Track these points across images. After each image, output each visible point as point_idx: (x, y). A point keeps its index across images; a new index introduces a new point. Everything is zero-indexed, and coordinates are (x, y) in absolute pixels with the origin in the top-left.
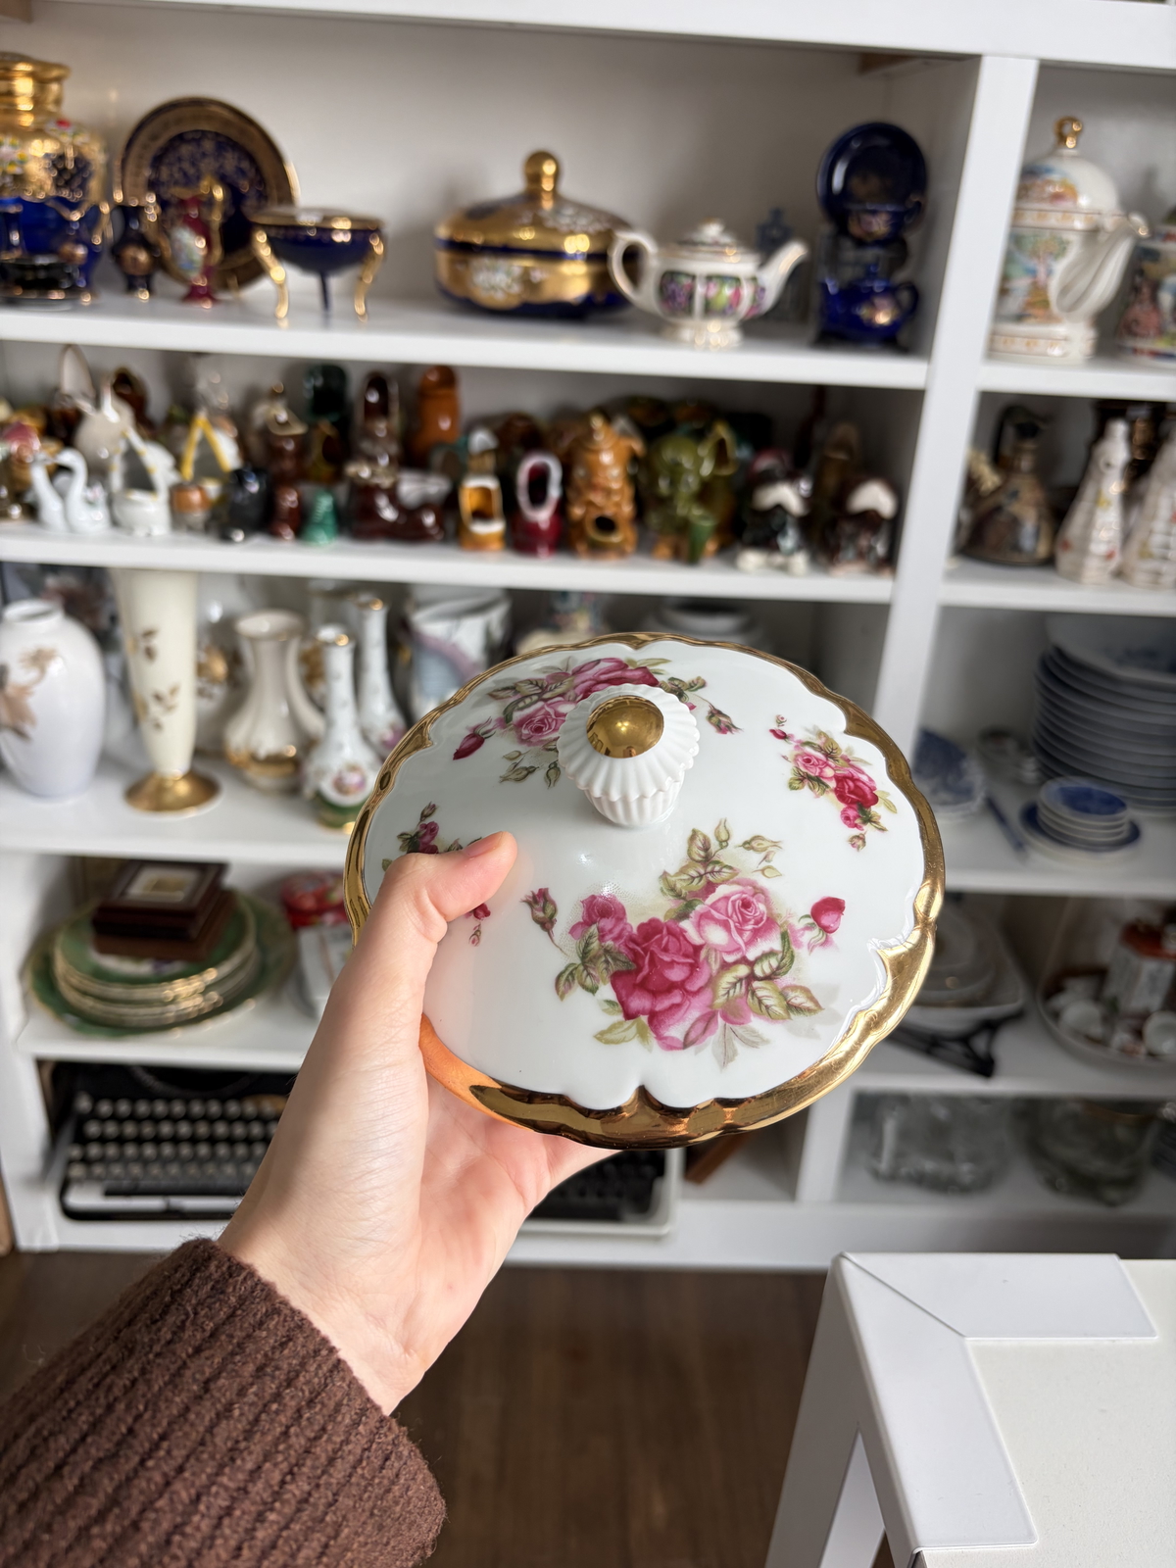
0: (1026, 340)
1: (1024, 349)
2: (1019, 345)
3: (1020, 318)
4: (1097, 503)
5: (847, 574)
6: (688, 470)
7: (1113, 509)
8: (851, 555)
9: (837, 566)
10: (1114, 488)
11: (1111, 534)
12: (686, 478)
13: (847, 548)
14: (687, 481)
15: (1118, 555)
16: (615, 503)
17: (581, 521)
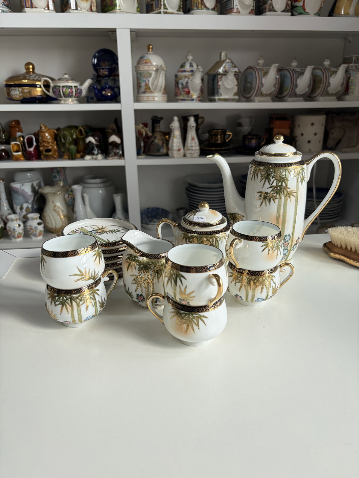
0: (146, 97)
1: (147, 100)
2: (145, 99)
3: (144, 93)
4: (173, 137)
5: (113, 159)
6: (68, 136)
7: (178, 138)
8: (113, 154)
9: (110, 157)
10: (177, 133)
11: (178, 144)
12: (68, 138)
13: (112, 153)
14: (69, 139)
15: (182, 150)
16: (51, 145)
17: (42, 151)
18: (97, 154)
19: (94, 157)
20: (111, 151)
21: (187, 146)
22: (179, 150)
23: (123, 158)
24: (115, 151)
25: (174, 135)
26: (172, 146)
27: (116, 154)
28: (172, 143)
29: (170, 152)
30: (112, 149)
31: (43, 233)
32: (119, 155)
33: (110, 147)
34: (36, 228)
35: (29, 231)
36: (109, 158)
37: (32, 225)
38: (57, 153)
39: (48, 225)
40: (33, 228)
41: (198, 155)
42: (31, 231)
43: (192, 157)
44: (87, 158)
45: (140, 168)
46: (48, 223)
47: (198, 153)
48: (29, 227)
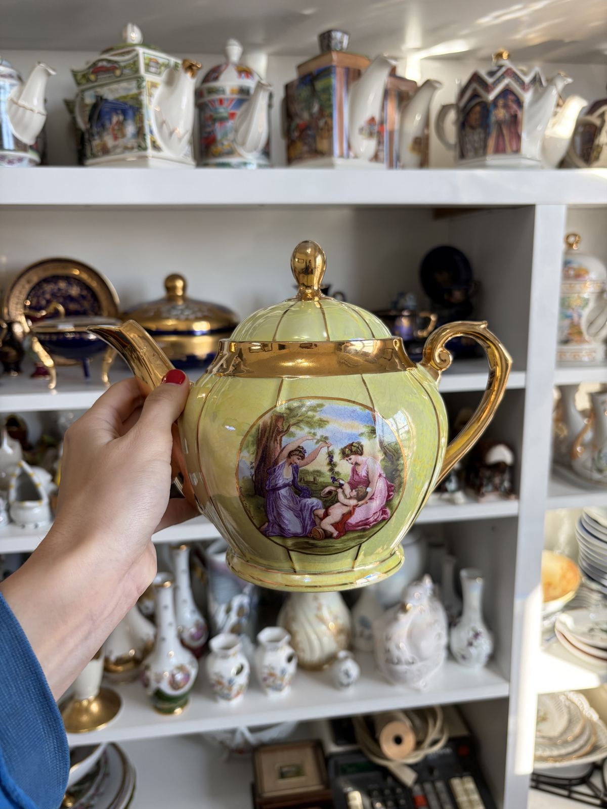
0: (573, 354)
1: (572, 359)
3: (567, 342)
8: (490, 488)
9: (483, 497)
13: (487, 485)
18: (453, 492)
19: (446, 496)
20: (485, 482)
23: (513, 497)
27: (496, 489)
30: (490, 479)
32: (503, 489)
33: (488, 473)
34: (283, 672)
35: (265, 679)
36: (481, 500)
37: (274, 664)
39: (304, 656)
40: (278, 672)
42: (271, 680)
48: (266, 671)
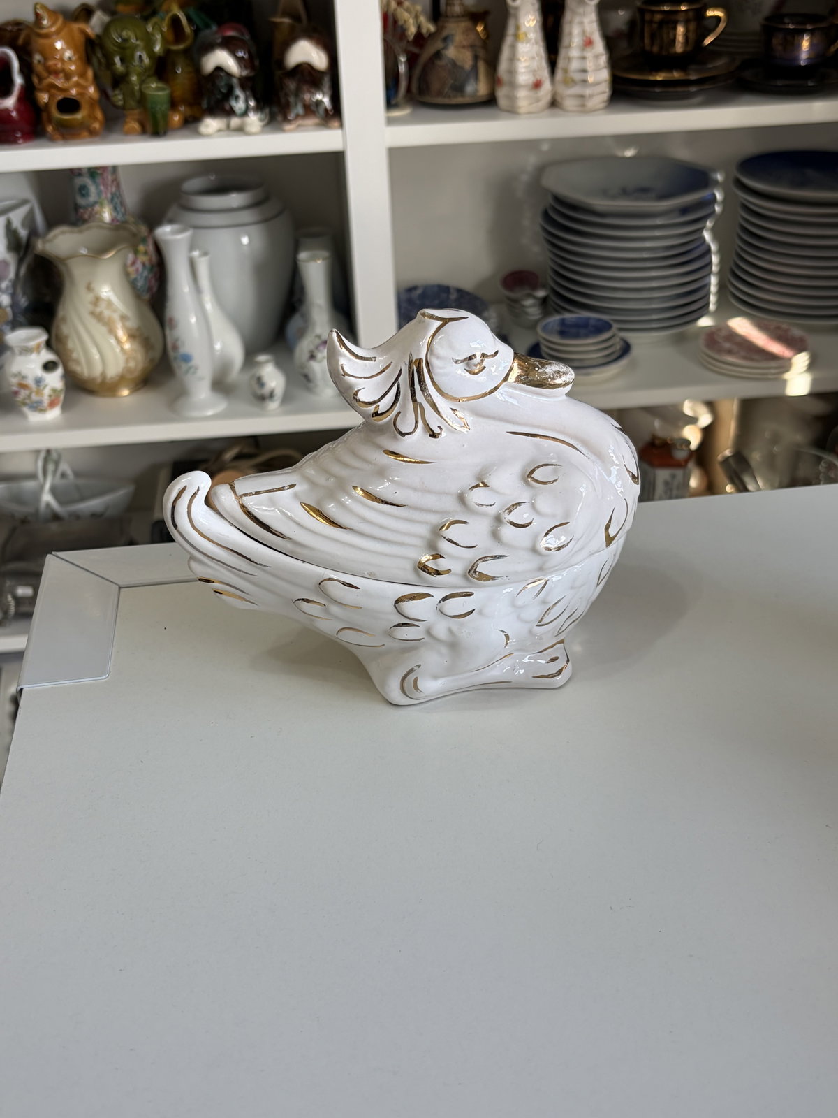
4: (516, 36)
5: (299, 126)
6: (137, 46)
7: (533, 41)
8: (300, 110)
9: (289, 121)
10: (529, 21)
11: (535, 64)
12: (138, 54)
13: (296, 104)
14: (140, 56)
15: (547, 86)
16: (77, 85)
17: (47, 105)
19: (235, 121)
20: (292, 99)
21: (566, 71)
22: (537, 85)
23: (336, 124)
24: (307, 97)
25: (517, 28)
26: (512, 72)
27: (311, 110)
28: (513, 59)
29: (501, 93)
30: (297, 93)
31: (62, 397)
32: (321, 111)
33: (292, 85)
34: (38, 381)
35: (16, 393)
36: (288, 127)
37: (24, 372)
38: (99, 115)
39: (78, 369)
40: (30, 382)
41: (604, 102)
42: (23, 393)
43: (583, 109)
44: (207, 126)
45: (396, 155)
46: (77, 362)
47: (606, 96)
48: (14, 381)
